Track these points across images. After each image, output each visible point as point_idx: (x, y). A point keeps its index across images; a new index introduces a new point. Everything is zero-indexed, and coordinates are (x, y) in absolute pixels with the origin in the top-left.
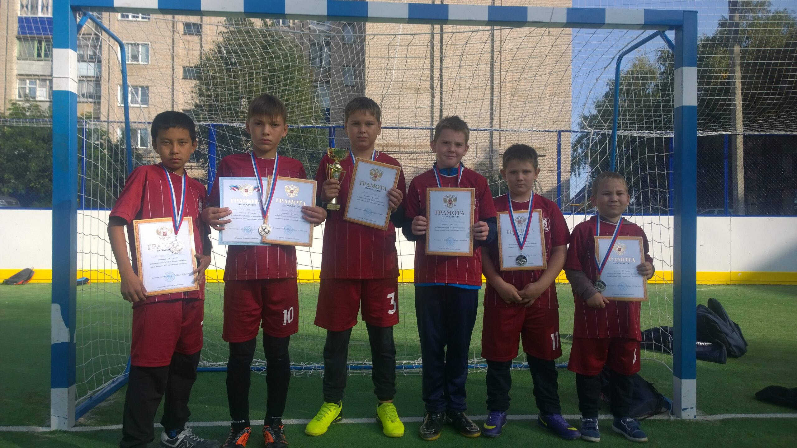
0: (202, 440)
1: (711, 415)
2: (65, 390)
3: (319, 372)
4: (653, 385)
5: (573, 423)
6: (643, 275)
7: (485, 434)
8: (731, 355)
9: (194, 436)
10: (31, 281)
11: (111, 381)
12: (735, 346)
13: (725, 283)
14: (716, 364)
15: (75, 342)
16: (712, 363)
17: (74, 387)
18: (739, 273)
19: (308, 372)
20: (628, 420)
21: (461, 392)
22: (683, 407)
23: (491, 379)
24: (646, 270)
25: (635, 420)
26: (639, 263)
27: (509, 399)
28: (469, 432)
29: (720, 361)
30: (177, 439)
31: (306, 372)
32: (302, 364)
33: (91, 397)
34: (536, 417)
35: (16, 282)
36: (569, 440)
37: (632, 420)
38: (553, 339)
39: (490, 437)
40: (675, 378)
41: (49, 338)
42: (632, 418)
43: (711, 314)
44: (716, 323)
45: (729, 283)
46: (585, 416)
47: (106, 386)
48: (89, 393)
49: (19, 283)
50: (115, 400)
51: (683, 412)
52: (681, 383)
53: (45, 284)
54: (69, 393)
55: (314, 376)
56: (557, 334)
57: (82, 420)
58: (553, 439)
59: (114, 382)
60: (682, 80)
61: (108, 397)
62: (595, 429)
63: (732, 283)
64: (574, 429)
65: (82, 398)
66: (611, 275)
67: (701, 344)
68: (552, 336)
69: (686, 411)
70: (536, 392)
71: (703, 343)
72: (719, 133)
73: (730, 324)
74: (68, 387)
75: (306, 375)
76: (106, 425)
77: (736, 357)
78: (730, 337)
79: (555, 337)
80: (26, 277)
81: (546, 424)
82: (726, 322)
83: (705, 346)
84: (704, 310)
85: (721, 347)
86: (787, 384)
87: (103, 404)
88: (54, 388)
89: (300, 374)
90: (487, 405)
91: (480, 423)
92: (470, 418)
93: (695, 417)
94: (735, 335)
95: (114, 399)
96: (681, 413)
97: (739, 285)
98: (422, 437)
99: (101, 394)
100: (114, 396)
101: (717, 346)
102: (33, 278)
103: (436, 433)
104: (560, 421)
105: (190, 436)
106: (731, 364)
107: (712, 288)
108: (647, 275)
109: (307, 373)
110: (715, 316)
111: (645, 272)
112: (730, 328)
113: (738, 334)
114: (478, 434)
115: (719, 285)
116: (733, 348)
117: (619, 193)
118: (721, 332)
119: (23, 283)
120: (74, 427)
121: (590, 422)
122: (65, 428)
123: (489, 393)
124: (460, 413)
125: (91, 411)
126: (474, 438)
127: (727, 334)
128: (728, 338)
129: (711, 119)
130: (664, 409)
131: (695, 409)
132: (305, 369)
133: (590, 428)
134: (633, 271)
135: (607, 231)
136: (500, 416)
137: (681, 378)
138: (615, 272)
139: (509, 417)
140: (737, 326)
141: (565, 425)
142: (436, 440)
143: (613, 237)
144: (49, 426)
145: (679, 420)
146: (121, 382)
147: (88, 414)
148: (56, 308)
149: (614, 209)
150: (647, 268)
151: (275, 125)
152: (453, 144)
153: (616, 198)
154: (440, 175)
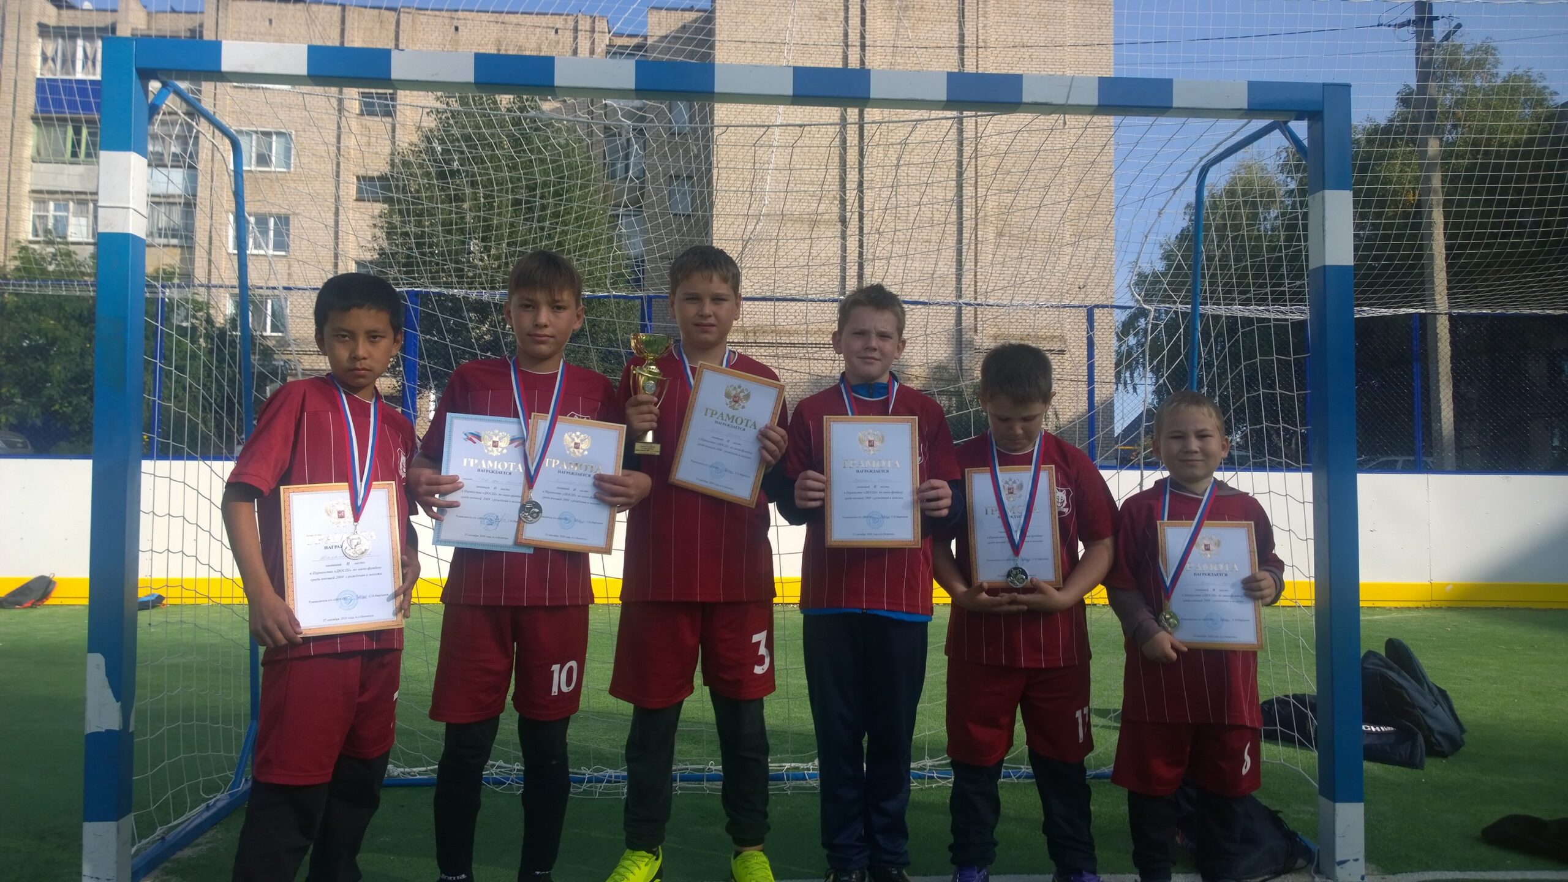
1: (1394, 874)
2: (111, 826)
3: (617, 788)
4: (1280, 815)
6: (1255, 599)
8: (1435, 751)
10: (50, 602)
11: (203, 805)
12: (1441, 734)
13: (1420, 605)
14: (1405, 769)
15: (132, 729)
16: (1397, 767)
17: (130, 819)
18: (1447, 585)
19: (596, 787)
21: (897, 828)
22: (1339, 858)
23: (960, 800)
24: (1261, 590)
26: (1246, 573)
27: (995, 844)
29: (1411, 762)
31: (591, 787)
32: (584, 771)
33: (163, 838)
35: (20, 604)
38: (1080, 721)
40: (1323, 801)
41: (81, 717)
43: (1391, 669)
44: (1401, 686)
45: (1428, 605)
47: (195, 815)
48: (160, 831)
49: (26, 605)
50: (210, 845)
51: (1338, 868)
52: (1334, 810)
53: (77, 607)
54: (118, 831)
55: (608, 794)
56: (1086, 710)
59: (208, 807)
60: (1324, 217)
61: (197, 838)
63: (1434, 604)
65: (144, 841)
66: (1189, 598)
67: (1373, 729)
68: (1078, 714)
69: (1344, 865)
70: (1049, 827)
71: (1378, 728)
72: (1403, 311)
73: (1430, 689)
74: (116, 818)
75: (591, 793)
77: (1443, 755)
78: (1431, 717)
79: (1083, 716)
80: (41, 592)
82: (1422, 686)
83: (1382, 733)
84: (1377, 661)
85: (1413, 737)
86: (1543, 811)
87: (187, 853)
88: (90, 821)
89: (579, 790)
90: (950, 855)
93: (1362, 878)
94: (1440, 712)
95: (207, 842)
96: (1334, 868)
97: (1449, 609)
99: (183, 833)
100: (210, 833)
101: (1405, 734)
102: (54, 594)
106: (1434, 768)
107: (1394, 615)
108: (1262, 598)
109: (593, 789)
110: (1399, 674)
111: (1258, 593)
112: (1430, 697)
113: (1447, 709)
115: (1409, 609)
116: (1438, 737)
117: (1202, 436)
118: (1414, 706)
119: (33, 606)
123: (955, 830)
125: (163, 866)
127: (1424, 710)
128: (1426, 718)
129: (1384, 285)
130: (1301, 862)
131: (1362, 861)
132: (590, 781)
135: (1183, 510)
136: (977, 877)
137: (1335, 801)
138: (1199, 593)
140: (1443, 693)
143: (1195, 523)
146: (223, 808)
147: (156, 872)
148: (96, 662)
149: (1193, 466)
150: (1263, 584)
151: (559, 308)
152: (874, 335)
153: (1195, 444)
154: (854, 397)
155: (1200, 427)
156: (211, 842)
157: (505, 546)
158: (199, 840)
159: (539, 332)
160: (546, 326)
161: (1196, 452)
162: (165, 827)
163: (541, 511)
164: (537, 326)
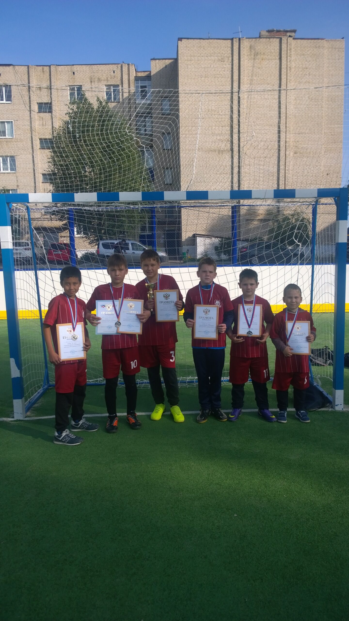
0: (91, 424)
2: (20, 400)
5: (273, 413)
6: (309, 342)
7: (229, 419)
9: (87, 422)
11: (37, 392)
15: (22, 376)
17: (24, 398)
19: (141, 385)
20: (301, 412)
21: (218, 399)
22: (336, 404)
23: (234, 392)
24: (310, 339)
25: (306, 412)
26: (307, 335)
28: (221, 419)
30: (79, 424)
33: (30, 402)
34: (257, 410)
36: (270, 422)
37: (304, 412)
38: (265, 373)
39: (232, 421)
40: (333, 389)
41: (10, 374)
42: (304, 411)
46: (280, 410)
47: (35, 396)
48: (29, 400)
50: (41, 403)
51: (336, 407)
52: (335, 392)
54: (22, 402)
56: (267, 370)
57: (28, 413)
58: (263, 422)
59: (38, 393)
61: (37, 401)
62: (284, 416)
64: (274, 417)
65: (26, 403)
66: (293, 342)
68: (264, 371)
69: (338, 406)
70: (257, 399)
74: (21, 399)
76: (41, 417)
79: (266, 371)
81: (261, 414)
87: (36, 405)
88: (15, 399)
90: (231, 405)
91: (227, 414)
92: (223, 411)
93: (343, 409)
98: (197, 422)
99: (34, 400)
100: (40, 400)
103: (204, 420)
104: (267, 413)
105: (85, 422)
108: (311, 342)
111: (310, 341)
114: (226, 420)
117: (296, 298)
120: (25, 417)
121: (283, 413)
122: (21, 418)
123: (233, 399)
124: (217, 409)
125: (31, 409)
126: (224, 421)
130: (327, 405)
131: (343, 405)
132: (140, 383)
133: (282, 416)
134: (305, 339)
135: (291, 317)
136: (238, 411)
137: (336, 389)
138: (295, 340)
139: (243, 411)
141: (270, 415)
142: (204, 423)
143: (294, 321)
144: (13, 417)
145: (334, 411)
146: (42, 393)
147: (30, 411)
148: (12, 361)
149: (293, 306)
150: (311, 338)
151: (121, 270)
152: (208, 272)
153: (294, 300)
154: (202, 289)
155: (296, 295)
156: (41, 402)
157: (114, 333)
158: (38, 402)
159: (117, 277)
160: (119, 275)
161: (294, 302)
162: (30, 399)
163: (121, 324)
164: (116, 276)
